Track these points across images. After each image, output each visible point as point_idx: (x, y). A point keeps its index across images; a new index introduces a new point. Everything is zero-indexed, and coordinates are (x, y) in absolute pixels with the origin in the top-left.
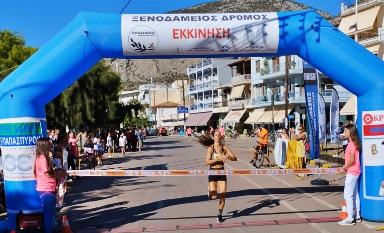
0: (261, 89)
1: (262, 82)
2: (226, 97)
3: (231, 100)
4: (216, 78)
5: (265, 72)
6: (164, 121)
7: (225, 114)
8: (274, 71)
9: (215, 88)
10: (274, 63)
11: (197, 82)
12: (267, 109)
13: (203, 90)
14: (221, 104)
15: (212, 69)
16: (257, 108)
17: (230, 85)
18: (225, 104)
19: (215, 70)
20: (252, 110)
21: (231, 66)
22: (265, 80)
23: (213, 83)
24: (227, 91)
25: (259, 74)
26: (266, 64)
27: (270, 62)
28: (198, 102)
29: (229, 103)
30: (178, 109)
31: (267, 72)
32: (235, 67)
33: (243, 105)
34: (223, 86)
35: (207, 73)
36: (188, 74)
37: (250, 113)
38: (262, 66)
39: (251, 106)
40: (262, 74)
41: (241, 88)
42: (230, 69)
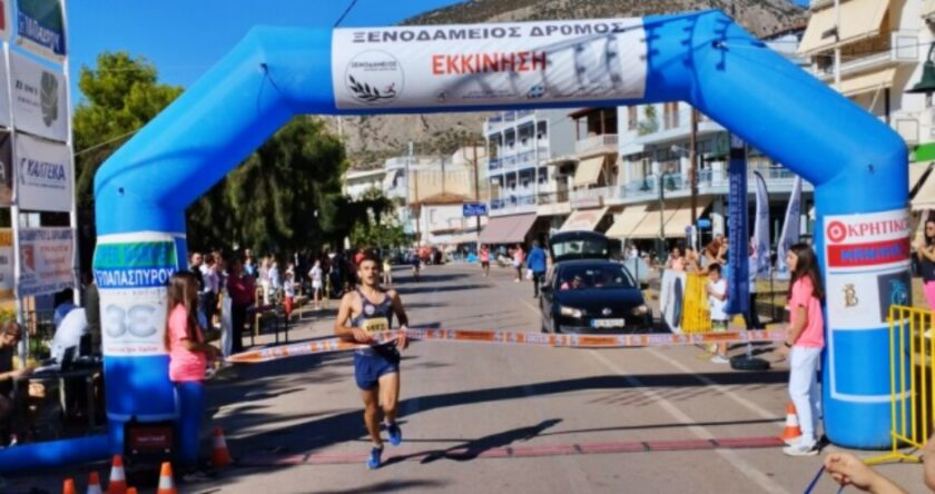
0: (638, 165)
1: (640, 149)
2: (565, 181)
3: (575, 189)
4: (545, 142)
5: (647, 129)
6: (437, 233)
7: (563, 218)
8: (667, 127)
9: (542, 164)
10: (666, 111)
11: (504, 151)
12: (653, 206)
13: (516, 168)
14: (554, 198)
15: (535, 123)
16: (631, 205)
17: (573, 157)
18: (562, 196)
19: (542, 126)
20: (618, 209)
21: (576, 117)
22: (648, 145)
23: (537, 152)
24: (568, 168)
25: (635, 132)
26: (650, 113)
27: (659, 107)
28: (505, 193)
29: (571, 195)
30: (465, 207)
31: (651, 129)
32: (585, 119)
33: (601, 199)
34: (558, 159)
35: (526, 131)
36: (486, 134)
37: (616, 217)
38: (641, 116)
39: (617, 201)
40: (641, 134)
41: (597, 164)
42: (574, 123)
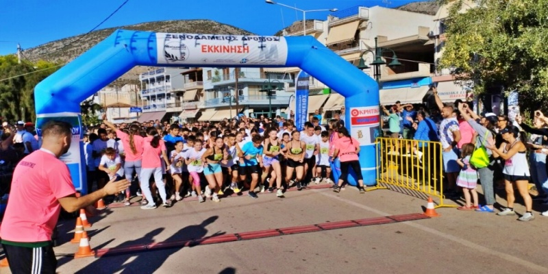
0: (213, 93)
1: (212, 87)
2: (179, 99)
3: (184, 102)
4: (169, 84)
6: (115, 119)
7: (181, 112)
8: (224, 79)
9: (168, 92)
10: (224, 73)
11: (150, 86)
12: (218, 109)
13: (156, 93)
14: (174, 105)
15: (165, 76)
16: (209, 108)
17: (182, 90)
18: (178, 105)
19: (168, 77)
20: (203, 110)
21: (184, 74)
22: (215, 86)
23: (167, 87)
24: (180, 94)
25: (210, 81)
26: (217, 73)
27: (221, 71)
28: (152, 103)
29: (182, 104)
30: (131, 109)
31: (218, 80)
32: (188, 75)
33: (196, 106)
34: (176, 90)
35: (160, 79)
36: (141, 79)
37: (203, 113)
38: (213, 75)
39: (203, 107)
40: (213, 81)
41: (194, 93)
42: (183, 76)
